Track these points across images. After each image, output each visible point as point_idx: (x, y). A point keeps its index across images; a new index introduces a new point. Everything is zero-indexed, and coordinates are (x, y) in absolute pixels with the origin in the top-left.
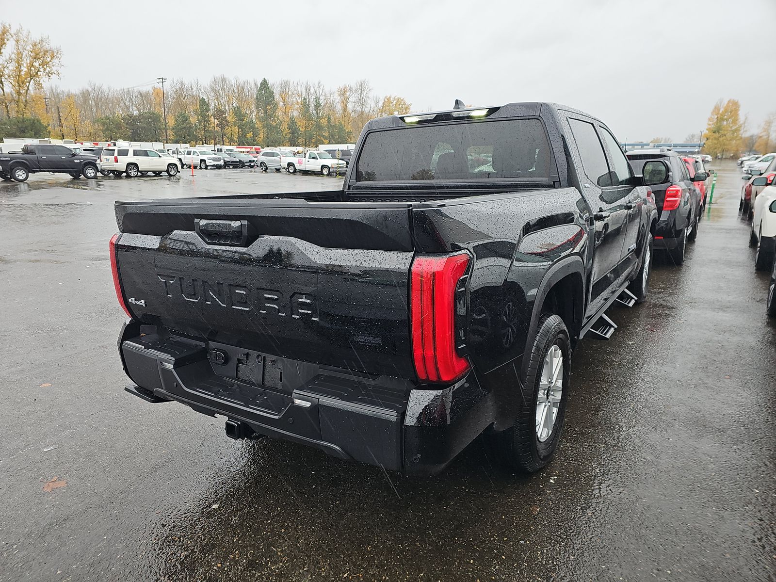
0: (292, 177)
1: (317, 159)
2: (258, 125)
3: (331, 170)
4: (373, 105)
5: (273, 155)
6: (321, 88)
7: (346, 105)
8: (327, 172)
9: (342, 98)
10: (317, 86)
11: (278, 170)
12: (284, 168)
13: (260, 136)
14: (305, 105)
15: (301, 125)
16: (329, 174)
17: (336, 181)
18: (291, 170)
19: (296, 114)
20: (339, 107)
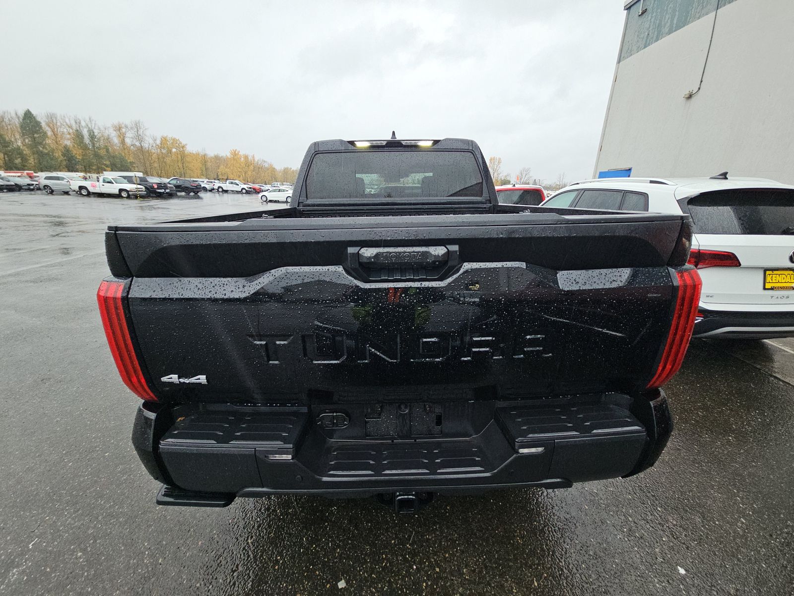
0: (86, 199)
1: (113, 183)
2: (26, 151)
3: (130, 193)
4: (151, 142)
5: (58, 178)
6: (93, 122)
7: (124, 140)
8: (127, 195)
9: (118, 133)
10: (88, 120)
11: (67, 193)
12: (74, 191)
13: (30, 162)
14: (78, 136)
15: (77, 153)
16: (129, 197)
17: (139, 202)
18: (84, 192)
19: (68, 143)
20: (116, 140)
